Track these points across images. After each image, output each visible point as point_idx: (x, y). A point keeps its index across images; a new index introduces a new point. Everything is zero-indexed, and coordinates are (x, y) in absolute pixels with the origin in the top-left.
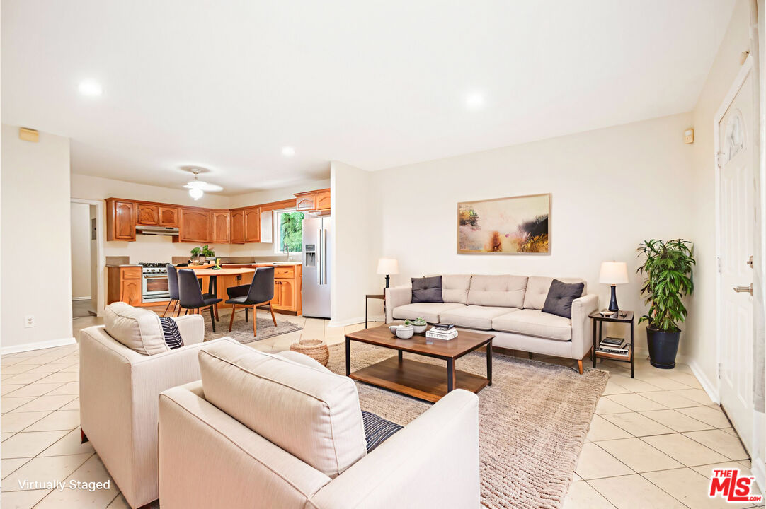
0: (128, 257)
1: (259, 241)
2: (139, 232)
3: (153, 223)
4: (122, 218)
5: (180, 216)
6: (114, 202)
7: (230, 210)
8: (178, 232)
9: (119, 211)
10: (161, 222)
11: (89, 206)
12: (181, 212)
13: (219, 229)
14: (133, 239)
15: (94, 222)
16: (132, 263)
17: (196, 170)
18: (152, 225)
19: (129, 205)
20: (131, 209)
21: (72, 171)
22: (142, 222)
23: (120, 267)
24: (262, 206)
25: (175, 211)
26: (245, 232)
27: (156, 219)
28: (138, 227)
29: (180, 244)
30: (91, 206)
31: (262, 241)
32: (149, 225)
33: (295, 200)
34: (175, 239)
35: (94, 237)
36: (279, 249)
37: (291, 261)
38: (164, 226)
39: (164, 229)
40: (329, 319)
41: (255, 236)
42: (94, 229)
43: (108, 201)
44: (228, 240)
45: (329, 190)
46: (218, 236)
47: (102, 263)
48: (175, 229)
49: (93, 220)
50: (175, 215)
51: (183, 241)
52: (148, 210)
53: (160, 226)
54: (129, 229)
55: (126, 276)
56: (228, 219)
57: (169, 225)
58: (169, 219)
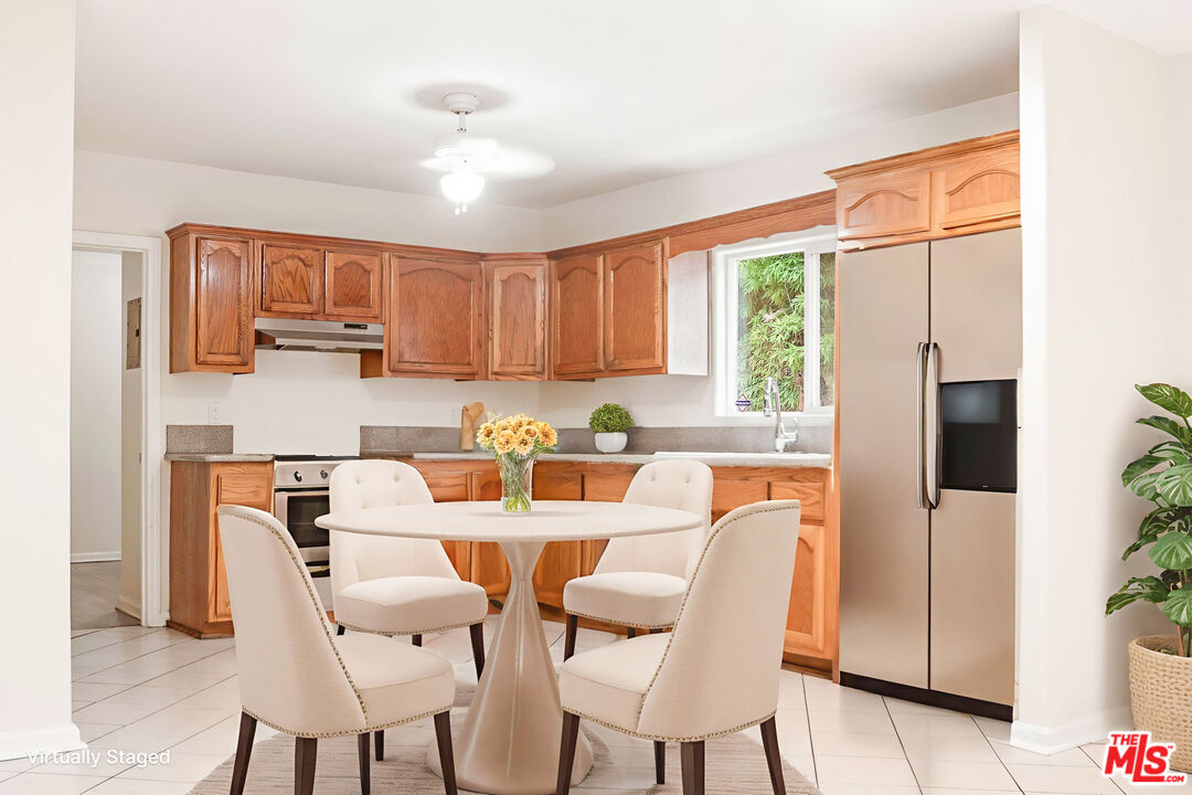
0: (231, 428)
1: (660, 370)
2: (262, 339)
3: (305, 308)
4: (215, 298)
5: (389, 282)
6: (192, 237)
7: (552, 256)
8: (379, 339)
9: (210, 273)
10: (329, 308)
11: (117, 261)
12: (394, 266)
13: (510, 326)
14: (244, 366)
15: (134, 308)
16: (242, 448)
17: (461, 101)
18: (303, 316)
19: (236, 248)
20: (244, 263)
21: (78, 144)
22: (276, 307)
23: (206, 465)
24: (672, 232)
25: (373, 264)
26: (606, 335)
27: (315, 295)
28: (262, 323)
29: (386, 384)
30: (126, 255)
31: (672, 369)
32: (294, 315)
33: (828, 198)
34: (371, 363)
35: (133, 360)
36: (734, 397)
37: (789, 449)
38: (338, 317)
39: (338, 328)
40: (1003, 714)
41: (649, 352)
42: (134, 333)
43: (177, 236)
44: (538, 369)
45: (1013, 140)
46: (507, 354)
47: (155, 448)
48: (373, 329)
49: (130, 303)
50: (374, 279)
51: (395, 372)
52: (291, 264)
53: (328, 317)
54: (235, 330)
55: (224, 495)
56: (540, 290)
57: (352, 313)
58: (354, 295)
